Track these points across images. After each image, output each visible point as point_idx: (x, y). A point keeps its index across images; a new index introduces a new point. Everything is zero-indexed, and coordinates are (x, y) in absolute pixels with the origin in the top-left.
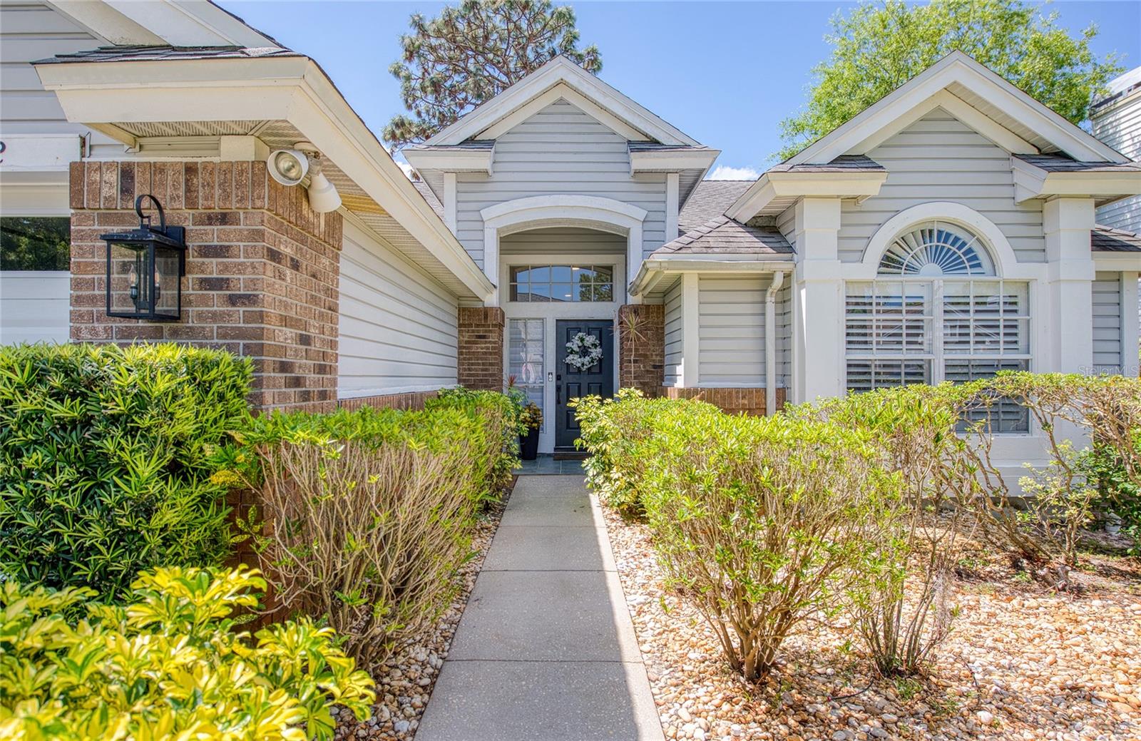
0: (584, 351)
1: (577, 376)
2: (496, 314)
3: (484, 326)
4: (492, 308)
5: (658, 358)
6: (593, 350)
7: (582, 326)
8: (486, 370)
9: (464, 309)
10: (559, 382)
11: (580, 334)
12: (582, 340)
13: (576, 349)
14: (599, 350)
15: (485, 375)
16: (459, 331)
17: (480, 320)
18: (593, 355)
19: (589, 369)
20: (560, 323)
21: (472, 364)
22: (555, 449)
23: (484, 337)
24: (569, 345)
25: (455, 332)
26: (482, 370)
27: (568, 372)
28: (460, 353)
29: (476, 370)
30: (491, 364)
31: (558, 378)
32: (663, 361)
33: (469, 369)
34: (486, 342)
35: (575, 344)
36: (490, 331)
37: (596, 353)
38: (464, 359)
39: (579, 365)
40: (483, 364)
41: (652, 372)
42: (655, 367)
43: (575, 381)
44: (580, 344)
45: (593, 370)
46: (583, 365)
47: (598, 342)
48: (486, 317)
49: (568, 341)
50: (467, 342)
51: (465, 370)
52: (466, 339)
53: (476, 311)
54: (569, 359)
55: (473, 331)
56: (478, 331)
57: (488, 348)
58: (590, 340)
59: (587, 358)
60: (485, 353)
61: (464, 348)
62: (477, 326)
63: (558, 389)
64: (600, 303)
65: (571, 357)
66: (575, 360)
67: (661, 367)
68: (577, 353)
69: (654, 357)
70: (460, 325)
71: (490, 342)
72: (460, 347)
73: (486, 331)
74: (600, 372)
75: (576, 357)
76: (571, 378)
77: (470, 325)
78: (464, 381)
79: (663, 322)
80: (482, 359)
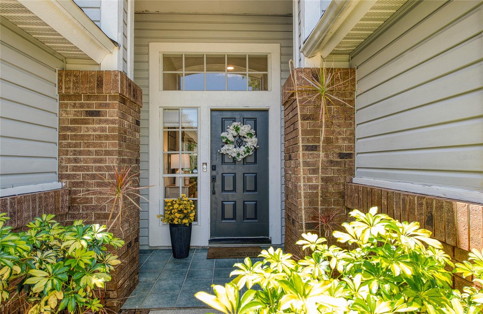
0: (240, 141)
1: (232, 166)
2: (116, 81)
3: (97, 98)
4: (108, 72)
5: (346, 143)
6: (248, 140)
7: (237, 115)
8: (100, 161)
9: (68, 73)
10: (214, 173)
11: (235, 124)
12: (237, 129)
13: (231, 139)
14: (254, 139)
15: (99, 169)
16: (61, 106)
17: (91, 88)
18: (249, 144)
19: (244, 159)
20: (215, 113)
21: (80, 153)
22: (211, 241)
23: (98, 114)
24: (224, 134)
25: (55, 106)
26: (95, 161)
27: (223, 162)
28: (62, 137)
29: (86, 161)
30: (108, 153)
31: (213, 168)
32: (352, 148)
33: (76, 160)
34: (100, 122)
35: (230, 134)
36: (107, 106)
37: (252, 142)
38: (69, 145)
39: (234, 155)
40: (97, 153)
41: (337, 163)
42: (341, 156)
43: (231, 171)
44: (235, 134)
45: (249, 160)
46: (239, 154)
47: (253, 131)
48: (100, 84)
49: (223, 130)
50: (74, 121)
51: (69, 161)
52: (71, 117)
53: (86, 75)
54: (225, 149)
55: (82, 106)
56: (89, 106)
57: (103, 130)
58: (245, 129)
59: (243, 148)
60: (100, 137)
61: (68, 129)
62: (88, 98)
63: (213, 179)
64: (255, 92)
65: (226, 147)
66: (231, 150)
67: (350, 156)
68: (232, 143)
69: (340, 143)
70: (62, 97)
71: (106, 121)
72: (62, 129)
73: (100, 105)
74: (255, 162)
75: (231, 147)
76: (226, 168)
77: (77, 96)
78: (68, 177)
79: (352, 94)
80: (94, 145)
